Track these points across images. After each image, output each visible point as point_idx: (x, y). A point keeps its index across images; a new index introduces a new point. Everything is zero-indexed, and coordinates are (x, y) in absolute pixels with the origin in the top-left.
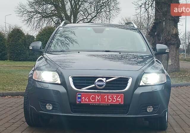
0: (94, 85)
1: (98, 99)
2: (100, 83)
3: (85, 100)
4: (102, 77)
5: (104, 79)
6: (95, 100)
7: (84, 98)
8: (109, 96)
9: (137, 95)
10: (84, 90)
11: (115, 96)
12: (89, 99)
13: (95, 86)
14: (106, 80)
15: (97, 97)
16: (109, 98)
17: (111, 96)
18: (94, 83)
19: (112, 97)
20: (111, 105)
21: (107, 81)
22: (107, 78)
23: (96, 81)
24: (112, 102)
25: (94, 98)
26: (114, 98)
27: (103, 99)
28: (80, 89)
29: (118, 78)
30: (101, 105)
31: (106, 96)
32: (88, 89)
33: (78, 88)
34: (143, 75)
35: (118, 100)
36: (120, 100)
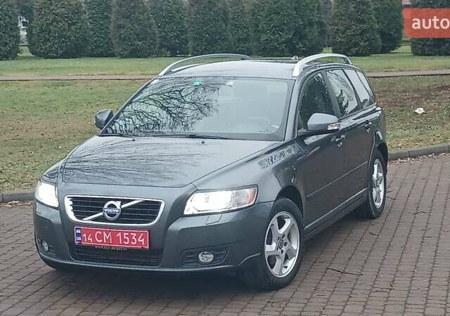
0: (101, 214)
1: (108, 238)
2: (110, 211)
3: (87, 240)
4: (116, 200)
5: (118, 204)
6: (103, 240)
7: (85, 235)
8: (125, 234)
9: (173, 232)
10: (87, 220)
11: (135, 234)
12: (93, 237)
13: (103, 216)
14: (122, 204)
15: (105, 235)
16: (125, 237)
17: (127, 234)
18: (101, 210)
19: (130, 237)
20: (128, 249)
21: (123, 206)
22: (124, 201)
24: (130, 244)
25: (101, 237)
26: (133, 238)
27: (115, 240)
28: (81, 218)
29: (141, 203)
30: (113, 248)
31: (120, 234)
32: (93, 220)
33: (78, 217)
34: (191, 195)
35: (139, 240)
36: (143, 240)
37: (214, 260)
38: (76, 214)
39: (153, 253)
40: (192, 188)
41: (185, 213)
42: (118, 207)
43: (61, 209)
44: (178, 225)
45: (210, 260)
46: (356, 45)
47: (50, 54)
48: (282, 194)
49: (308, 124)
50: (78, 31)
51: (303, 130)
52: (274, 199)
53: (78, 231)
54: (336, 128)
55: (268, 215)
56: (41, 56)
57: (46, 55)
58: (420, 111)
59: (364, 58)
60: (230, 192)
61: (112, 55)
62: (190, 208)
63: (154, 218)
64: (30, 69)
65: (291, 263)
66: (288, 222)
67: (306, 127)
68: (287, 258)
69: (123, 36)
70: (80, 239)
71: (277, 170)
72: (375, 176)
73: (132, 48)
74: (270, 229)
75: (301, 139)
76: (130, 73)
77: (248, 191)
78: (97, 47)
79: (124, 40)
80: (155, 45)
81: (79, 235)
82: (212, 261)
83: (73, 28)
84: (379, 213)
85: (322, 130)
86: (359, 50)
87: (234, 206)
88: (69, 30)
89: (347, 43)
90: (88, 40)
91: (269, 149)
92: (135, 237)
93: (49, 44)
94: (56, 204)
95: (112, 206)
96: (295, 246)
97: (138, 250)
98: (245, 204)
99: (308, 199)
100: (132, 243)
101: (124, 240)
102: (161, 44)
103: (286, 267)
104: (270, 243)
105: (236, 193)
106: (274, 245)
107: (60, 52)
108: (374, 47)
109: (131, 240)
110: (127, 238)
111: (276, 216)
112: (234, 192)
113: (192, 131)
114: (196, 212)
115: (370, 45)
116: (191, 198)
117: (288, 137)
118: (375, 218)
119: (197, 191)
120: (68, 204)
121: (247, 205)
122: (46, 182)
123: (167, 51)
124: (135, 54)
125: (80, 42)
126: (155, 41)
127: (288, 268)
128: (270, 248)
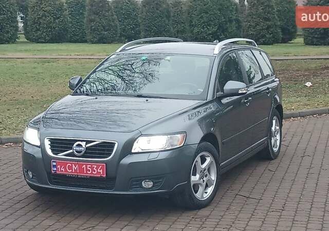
0: (71, 151)
1: (76, 168)
2: (78, 149)
3: (61, 170)
4: (82, 141)
5: (83, 144)
6: (72, 170)
7: (59, 166)
8: (88, 166)
9: (124, 165)
10: (61, 156)
11: (96, 166)
12: (65, 168)
13: (73, 152)
14: (86, 144)
15: (74, 166)
16: (88, 168)
17: (90, 166)
18: (71, 148)
19: (92, 168)
20: (90, 177)
21: (87, 146)
22: (88, 142)
23: (75, 145)
24: (92, 173)
25: (70, 168)
26: (94, 169)
27: (81, 170)
28: (56, 154)
29: (101, 143)
30: (79, 176)
31: (84, 166)
32: (65, 155)
33: (54, 154)
34: (137, 138)
35: (99, 171)
36: (101, 171)
37: (153, 186)
38: (53, 151)
39: (108, 180)
40: (138, 134)
41: (133, 151)
42: (84, 146)
43: (42, 147)
44: (127, 160)
45: (150, 186)
46: (263, 36)
47: (40, 40)
48: (204, 139)
49: (224, 88)
50: (60, 23)
51: (220, 93)
52: (198, 142)
53: (55, 164)
54: (244, 92)
55: (194, 153)
56: (33, 41)
57: (37, 41)
58: (309, 84)
59: (269, 46)
60: (166, 136)
61: (85, 42)
62: (136, 148)
63: (110, 154)
64: (25, 50)
65: (210, 190)
66: (208, 160)
67: (223, 91)
68: (207, 186)
69: (93, 28)
70: (55, 169)
71: (201, 121)
72: (273, 128)
73: (100, 36)
74: (195, 164)
75: (219, 99)
76: (98, 54)
77: (179, 136)
78: (75, 35)
79: (94, 30)
80: (116, 34)
81: (54, 166)
82: (152, 187)
83: (57, 21)
84: (276, 156)
85: (234, 93)
86: (266, 40)
87: (168, 147)
88: (54, 23)
89: (257, 35)
90: (67, 30)
91: (196, 106)
92: (96, 168)
93: (39, 33)
94: (38, 143)
95: (79, 145)
96: (213, 177)
97: (97, 178)
98: (176, 145)
99: (223, 143)
100: (93, 172)
101: (87, 170)
102: (121, 34)
103: (206, 193)
104: (195, 174)
105: (171, 137)
106: (198, 176)
107: (47, 38)
108: (276, 39)
109: (93, 170)
110: (90, 169)
111: (200, 155)
112: (169, 136)
113: (139, 92)
114: (141, 151)
115: (273, 37)
116: (137, 140)
117: (210, 98)
118: (273, 159)
119: (142, 135)
120: (47, 143)
121: (178, 146)
122: (32, 127)
123: (126, 39)
124: (102, 41)
125: (62, 31)
126: (116, 31)
127: (208, 194)
128: (195, 179)
